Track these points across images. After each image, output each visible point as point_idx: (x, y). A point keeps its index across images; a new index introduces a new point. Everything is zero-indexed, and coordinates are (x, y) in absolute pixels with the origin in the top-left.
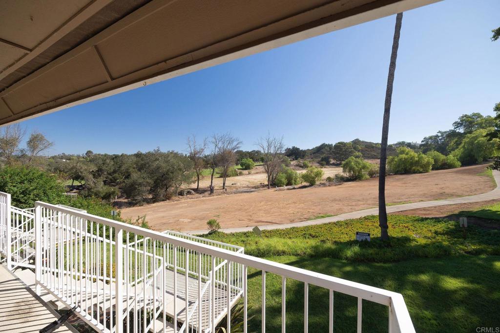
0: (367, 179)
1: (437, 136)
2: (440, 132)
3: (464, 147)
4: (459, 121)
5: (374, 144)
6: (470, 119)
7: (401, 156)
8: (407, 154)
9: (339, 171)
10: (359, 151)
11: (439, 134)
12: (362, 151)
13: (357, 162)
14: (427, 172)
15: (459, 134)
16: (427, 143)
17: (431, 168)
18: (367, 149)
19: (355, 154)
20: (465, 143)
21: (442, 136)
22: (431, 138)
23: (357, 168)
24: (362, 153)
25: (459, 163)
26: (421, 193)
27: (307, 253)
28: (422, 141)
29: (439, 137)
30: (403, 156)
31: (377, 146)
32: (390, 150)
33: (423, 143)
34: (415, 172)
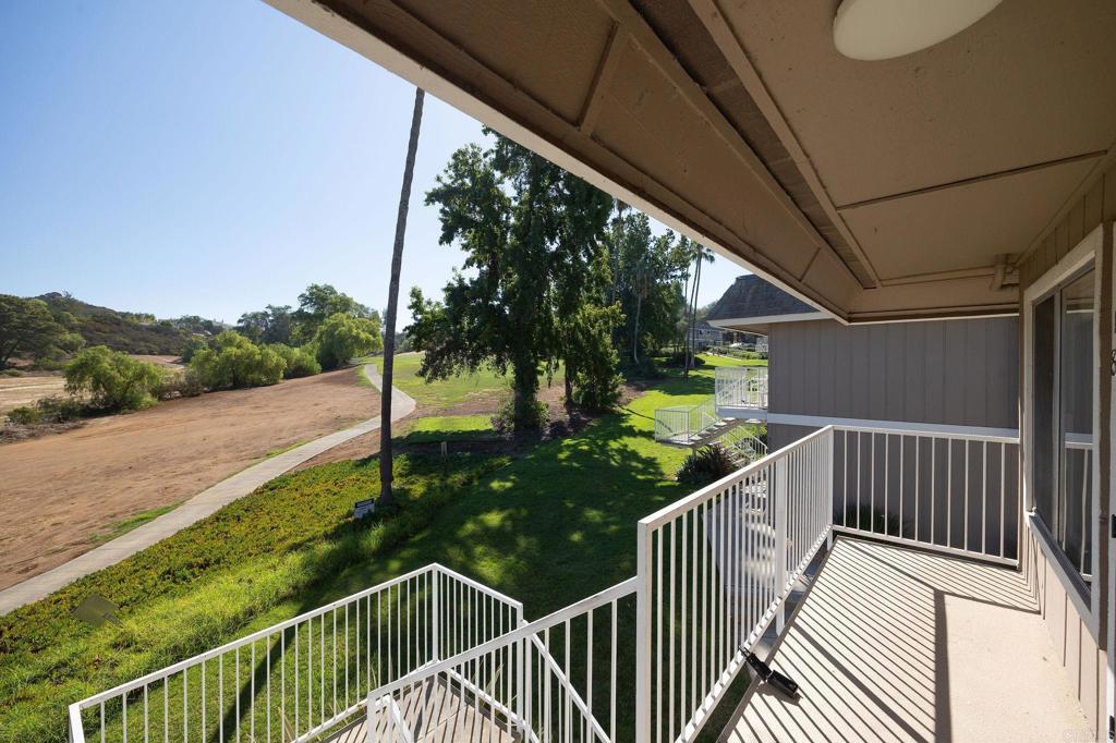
0: (151, 406)
1: (266, 314)
2: (270, 307)
3: (320, 339)
4: (308, 293)
5: (116, 314)
6: (322, 294)
7: (229, 349)
8: (239, 347)
9: (54, 387)
10: (72, 329)
11: (270, 312)
12: (83, 330)
13: (119, 361)
14: (275, 383)
15: (308, 315)
16: (248, 326)
17: (282, 375)
18: (98, 325)
19: (61, 336)
20: (322, 334)
21: (274, 314)
22: (255, 316)
23: (122, 379)
24: (85, 337)
25: (318, 367)
26: (307, 421)
27: (301, 585)
28: (240, 321)
29: (268, 316)
30: (232, 350)
31: (129, 319)
32: (166, 334)
33: (240, 325)
34: (256, 384)
